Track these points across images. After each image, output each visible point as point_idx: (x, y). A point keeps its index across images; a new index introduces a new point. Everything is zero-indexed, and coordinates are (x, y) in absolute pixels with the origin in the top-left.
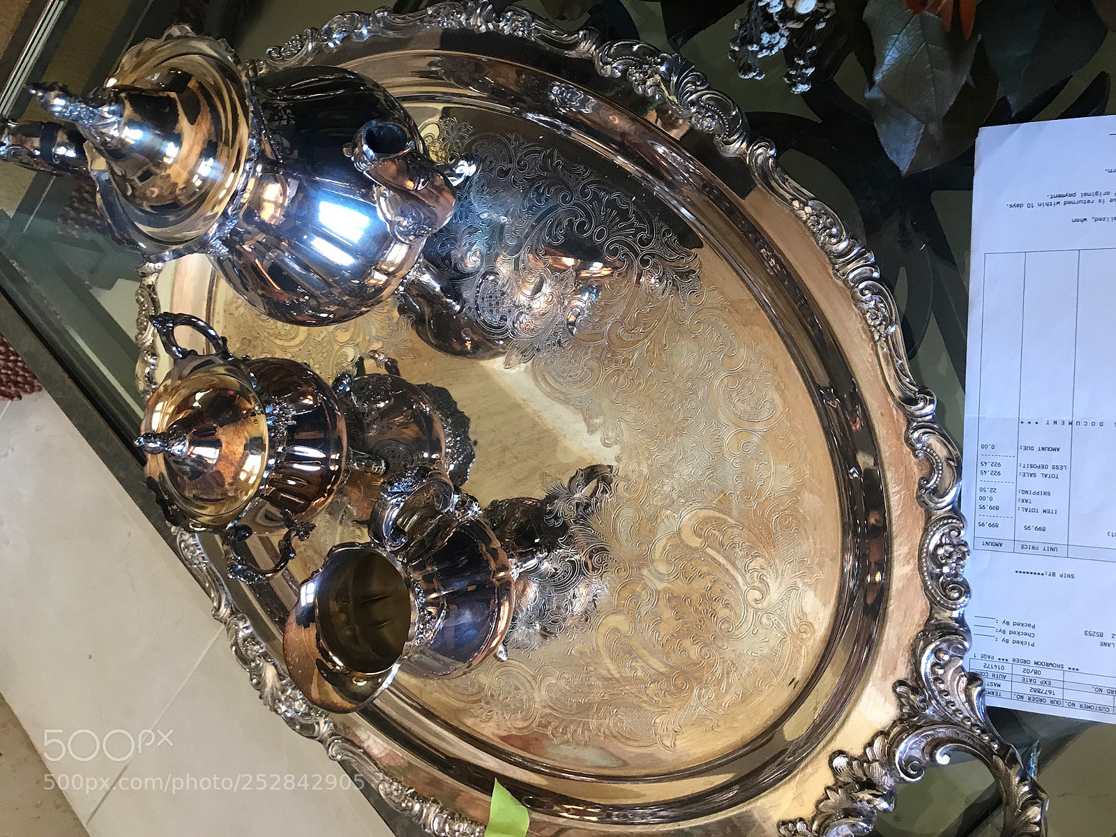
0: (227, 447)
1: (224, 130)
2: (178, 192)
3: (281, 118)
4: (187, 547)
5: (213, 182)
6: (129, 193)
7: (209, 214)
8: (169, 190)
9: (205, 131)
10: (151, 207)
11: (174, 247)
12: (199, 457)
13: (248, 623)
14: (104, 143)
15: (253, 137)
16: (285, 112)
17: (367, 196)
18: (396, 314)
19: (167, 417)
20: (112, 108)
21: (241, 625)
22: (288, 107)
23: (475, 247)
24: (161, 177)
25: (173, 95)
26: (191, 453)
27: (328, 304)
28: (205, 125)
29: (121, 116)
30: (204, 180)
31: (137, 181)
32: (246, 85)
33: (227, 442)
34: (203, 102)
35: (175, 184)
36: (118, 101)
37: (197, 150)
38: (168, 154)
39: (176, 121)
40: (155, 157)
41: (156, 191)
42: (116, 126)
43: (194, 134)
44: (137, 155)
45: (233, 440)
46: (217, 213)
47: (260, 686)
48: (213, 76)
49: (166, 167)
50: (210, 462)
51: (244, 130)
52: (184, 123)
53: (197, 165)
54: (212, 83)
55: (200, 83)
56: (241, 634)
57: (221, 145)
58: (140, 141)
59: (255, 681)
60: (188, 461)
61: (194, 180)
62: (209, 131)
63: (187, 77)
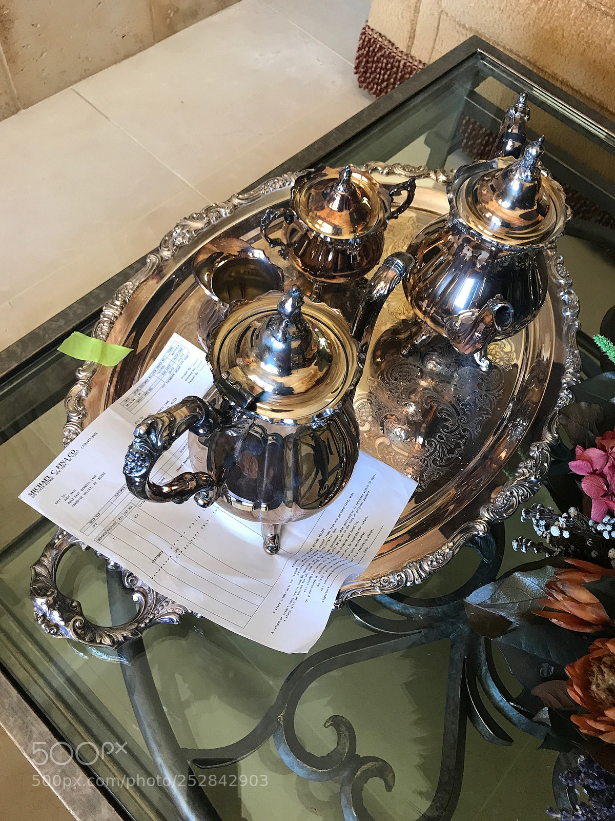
0: (338, 215)
1: (515, 232)
2: (483, 204)
3: (519, 263)
4: (274, 183)
5: (488, 224)
6: (486, 178)
7: (470, 219)
8: (484, 200)
9: (515, 222)
10: (477, 189)
11: (454, 200)
12: (334, 199)
13: (228, 215)
14: (511, 171)
15: (510, 247)
16: (523, 265)
17: (473, 306)
18: (403, 317)
19: (357, 183)
20: (529, 177)
21: (228, 211)
22: (525, 266)
23: (439, 366)
24: (492, 197)
25: (535, 207)
26: (337, 195)
27: (414, 279)
28: (518, 222)
29: (525, 181)
30: (489, 219)
31: (491, 183)
32: (538, 246)
33: (341, 215)
34: (530, 222)
35: (488, 203)
36: (533, 180)
37: (505, 217)
38: (504, 202)
39: (521, 208)
40: (503, 195)
41: (485, 192)
42: (520, 178)
43: (515, 216)
44: (504, 186)
45: (342, 219)
46: (470, 223)
47: (192, 218)
48: (544, 229)
49: (497, 200)
50: (331, 204)
51: (514, 242)
52: (519, 212)
53: (497, 216)
54: (539, 228)
55: (540, 221)
56: (222, 210)
57: (508, 229)
58: (512, 189)
59: (195, 216)
60: (333, 192)
61: (489, 213)
62: (515, 224)
63: (544, 215)
